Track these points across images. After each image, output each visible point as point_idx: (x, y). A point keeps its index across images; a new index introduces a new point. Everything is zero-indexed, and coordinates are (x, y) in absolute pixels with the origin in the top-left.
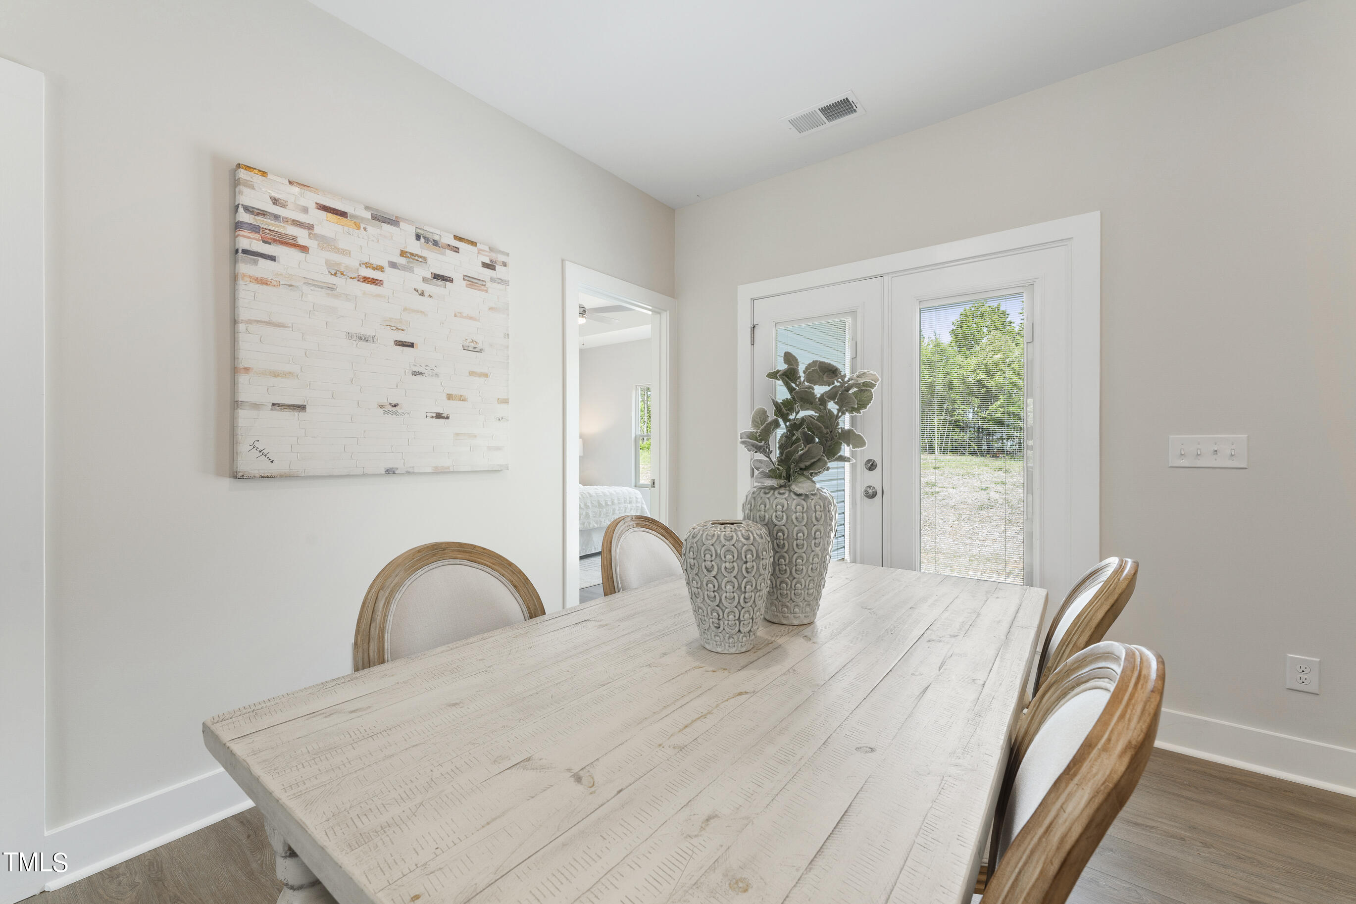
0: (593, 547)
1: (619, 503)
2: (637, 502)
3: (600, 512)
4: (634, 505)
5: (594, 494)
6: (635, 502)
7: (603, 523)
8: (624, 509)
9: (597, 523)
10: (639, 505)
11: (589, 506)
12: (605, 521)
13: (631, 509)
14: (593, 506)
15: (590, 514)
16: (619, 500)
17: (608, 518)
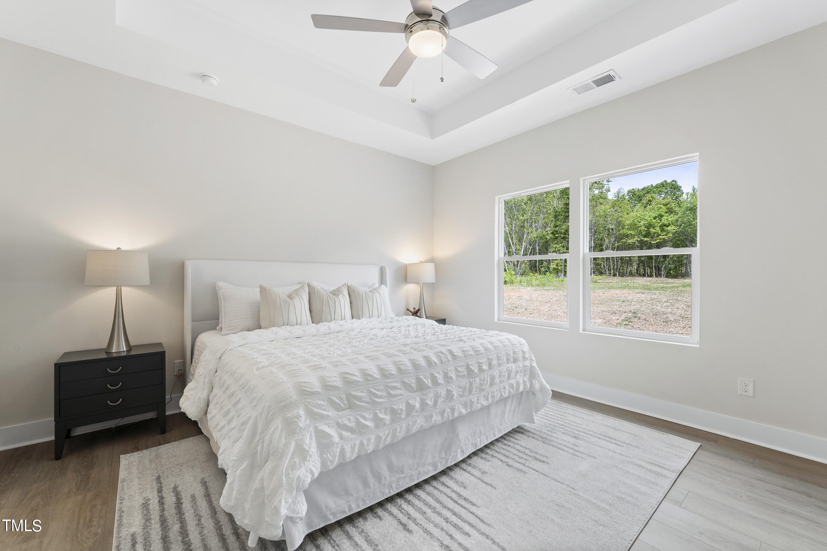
0: (459, 451)
1: (499, 365)
2: (524, 359)
3: (471, 384)
4: (521, 365)
5: (460, 354)
6: (521, 359)
7: (475, 404)
8: (506, 375)
9: (465, 406)
10: (527, 363)
11: (451, 378)
12: (478, 399)
13: (517, 372)
14: (458, 376)
15: (455, 393)
16: (499, 358)
17: (484, 393)
